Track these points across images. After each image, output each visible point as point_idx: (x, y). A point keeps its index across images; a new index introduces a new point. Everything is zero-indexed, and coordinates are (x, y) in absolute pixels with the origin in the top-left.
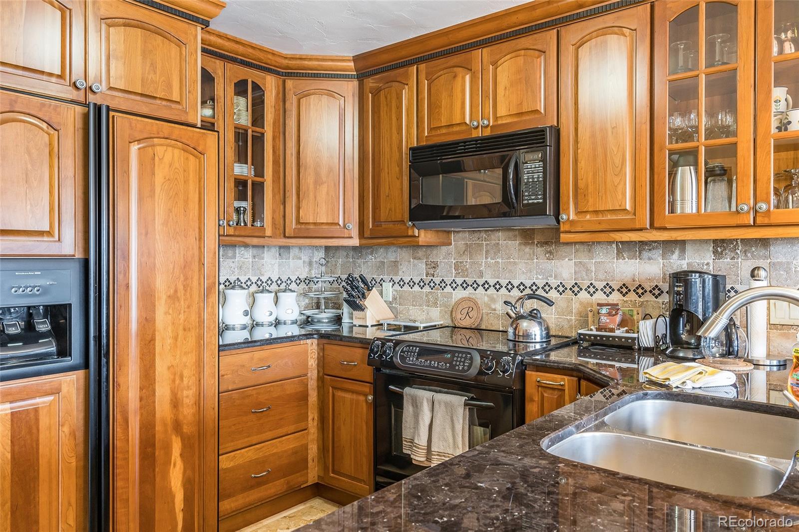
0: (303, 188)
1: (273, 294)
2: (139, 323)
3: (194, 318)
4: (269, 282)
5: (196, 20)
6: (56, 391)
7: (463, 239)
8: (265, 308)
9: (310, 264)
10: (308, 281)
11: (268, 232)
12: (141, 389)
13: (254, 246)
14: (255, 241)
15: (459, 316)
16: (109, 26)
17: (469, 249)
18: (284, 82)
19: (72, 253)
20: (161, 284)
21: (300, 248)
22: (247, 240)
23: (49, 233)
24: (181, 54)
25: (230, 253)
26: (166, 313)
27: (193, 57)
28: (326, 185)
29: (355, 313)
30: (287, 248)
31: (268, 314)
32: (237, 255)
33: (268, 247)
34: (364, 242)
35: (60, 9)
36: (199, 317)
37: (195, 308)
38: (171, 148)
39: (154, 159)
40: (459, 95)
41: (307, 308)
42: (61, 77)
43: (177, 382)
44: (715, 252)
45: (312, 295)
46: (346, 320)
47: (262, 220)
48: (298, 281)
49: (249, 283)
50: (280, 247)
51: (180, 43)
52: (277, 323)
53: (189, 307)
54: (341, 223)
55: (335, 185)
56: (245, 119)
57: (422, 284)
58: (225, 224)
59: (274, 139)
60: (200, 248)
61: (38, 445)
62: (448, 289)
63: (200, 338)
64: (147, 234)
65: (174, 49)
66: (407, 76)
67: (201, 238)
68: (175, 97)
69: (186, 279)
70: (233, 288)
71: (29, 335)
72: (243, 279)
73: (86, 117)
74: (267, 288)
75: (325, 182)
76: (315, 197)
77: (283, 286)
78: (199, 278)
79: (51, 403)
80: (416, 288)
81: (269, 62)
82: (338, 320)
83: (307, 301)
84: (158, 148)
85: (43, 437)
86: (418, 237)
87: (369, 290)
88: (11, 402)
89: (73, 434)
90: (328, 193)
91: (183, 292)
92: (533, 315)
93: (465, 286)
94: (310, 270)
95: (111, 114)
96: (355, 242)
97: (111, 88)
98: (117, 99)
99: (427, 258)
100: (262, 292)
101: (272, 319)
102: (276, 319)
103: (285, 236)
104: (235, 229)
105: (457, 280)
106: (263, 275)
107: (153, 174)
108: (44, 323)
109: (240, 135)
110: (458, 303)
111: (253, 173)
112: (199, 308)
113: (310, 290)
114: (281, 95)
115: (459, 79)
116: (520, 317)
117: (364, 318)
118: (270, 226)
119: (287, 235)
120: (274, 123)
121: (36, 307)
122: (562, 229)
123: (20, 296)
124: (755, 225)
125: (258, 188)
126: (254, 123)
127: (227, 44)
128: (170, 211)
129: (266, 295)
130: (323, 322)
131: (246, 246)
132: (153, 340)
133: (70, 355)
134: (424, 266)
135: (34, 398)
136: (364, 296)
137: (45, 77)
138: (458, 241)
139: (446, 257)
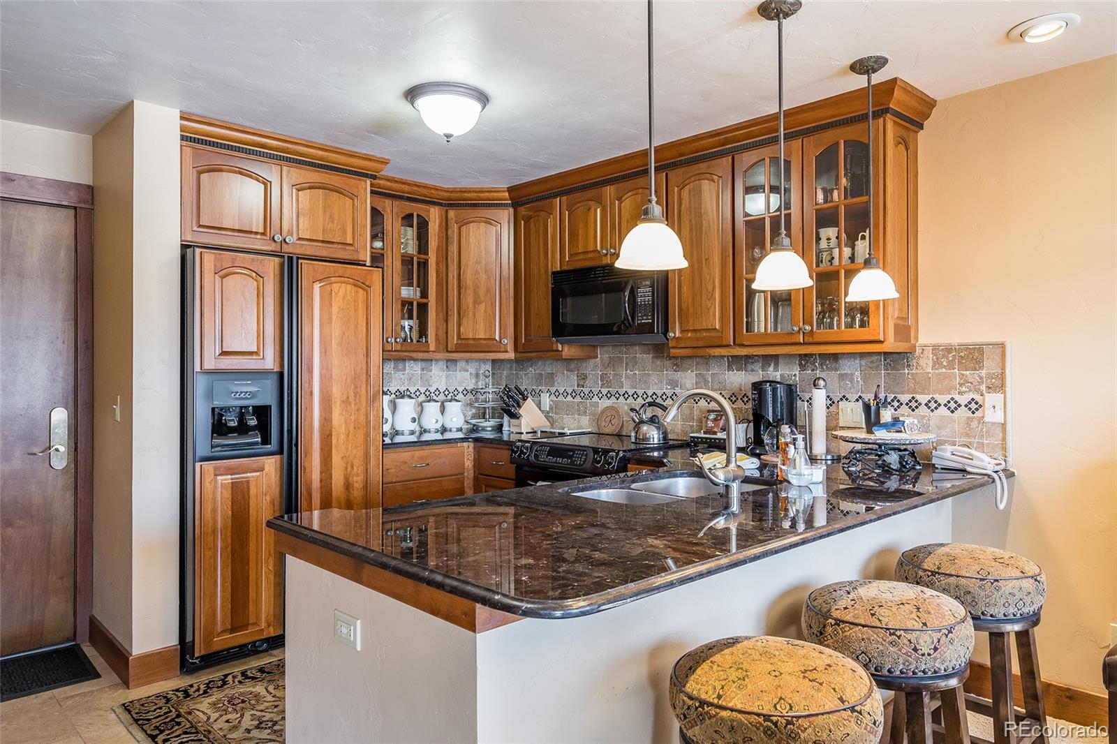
0: (464, 307)
1: (440, 404)
2: (320, 421)
3: (362, 419)
4: (437, 393)
5: (366, 176)
6: (261, 469)
7: (607, 352)
8: (432, 418)
9: (477, 375)
10: (475, 392)
11: (432, 348)
12: (321, 473)
13: (422, 360)
14: (420, 355)
15: (603, 424)
16: (298, 190)
17: (613, 363)
18: (447, 211)
19: (272, 368)
20: (337, 392)
21: (467, 361)
22: (414, 355)
23: (257, 353)
24: (353, 204)
25: (400, 366)
26: (341, 414)
27: (363, 206)
28: (483, 305)
29: (512, 421)
30: (455, 361)
31: (434, 421)
32: (407, 368)
33: (436, 360)
34: (518, 355)
35: (264, 183)
36: (367, 419)
37: (363, 411)
38: (343, 284)
39: (331, 293)
40: (593, 226)
41: (473, 417)
42: (263, 234)
43: (349, 470)
44: (800, 365)
45: (476, 405)
46: (505, 428)
47: (427, 337)
48: (465, 392)
49: (418, 393)
50: (448, 361)
51: (352, 197)
52: (444, 430)
53: (358, 410)
54: (497, 338)
55: (492, 304)
56: (412, 249)
57: (574, 394)
58: (393, 340)
59: (437, 264)
60: (367, 362)
61: (249, 507)
62: (596, 399)
63: (367, 435)
64: (326, 352)
65: (348, 202)
66: (552, 207)
67: (368, 355)
68: (349, 241)
69: (356, 387)
70: (402, 397)
71: (243, 429)
72: (412, 390)
73: (282, 265)
74: (435, 398)
75: (483, 302)
76: (475, 315)
77: (449, 397)
78: (367, 387)
79: (257, 476)
80: (569, 398)
81: (432, 196)
82: (499, 428)
83: (474, 411)
84: (334, 285)
85: (252, 502)
86: (562, 351)
87: (525, 399)
88: (231, 475)
89: (272, 502)
90: (485, 312)
91: (353, 398)
92: (653, 420)
93: (609, 396)
94: (477, 382)
95: (300, 261)
96: (511, 355)
97: (299, 239)
98: (304, 247)
99: (578, 370)
100: (429, 401)
101: (438, 426)
102: (443, 426)
103: (447, 351)
104: (402, 345)
105: (603, 390)
106: (431, 386)
107: (331, 306)
108: (253, 419)
109: (407, 261)
110: (603, 412)
111: (418, 294)
112: (367, 411)
113: (477, 400)
114: (444, 224)
115: (592, 211)
116: (642, 422)
117: (520, 426)
118: (434, 341)
119: (449, 349)
120: (437, 250)
121: (246, 407)
122: (670, 345)
123: (237, 398)
124: (804, 344)
125: (423, 308)
126: (419, 252)
127: (395, 185)
128: (344, 333)
129: (433, 404)
130: (487, 431)
131: (415, 360)
132: (330, 435)
133: (271, 444)
134: (576, 378)
135: (247, 473)
136: (520, 407)
137: (252, 236)
138: (603, 354)
139: (594, 369)
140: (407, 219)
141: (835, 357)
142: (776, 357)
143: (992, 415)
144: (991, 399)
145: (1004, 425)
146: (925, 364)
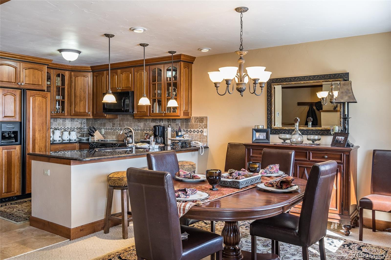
0: (76, 102)
1: (69, 132)
2: (32, 136)
3: (44, 135)
4: (68, 129)
5: (46, 65)
6: (15, 149)
7: (121, 117)
8: (66, 137)
9: (81, 123)
10: (80, 128)
11: (66, 114)
12: (32, 150)
13: (63, 118)
14: (62, 117)
15: (119, 138)
16: (25, 70)
17: (122, 120)
18: (71, 73)
19: (18, 120)
20: (37, 127)
21: (78, 119)
22: (60, 117)
23: (14, 116)
24: (42, 73)
25: (56, 120)
26: (38, 134)
27: (45, 74)
28: (82, 102)
29: (92, 137)
30: (74, 119)
31: (67, 137)
32: (58, 121)
33: (67, 118)
34: (94, 117)
35: (15, 68)
36: (46, 135)
37: (45, 133)
38: (39, 97)
39: (35, 100)
41: (80, 136)
42: (15, 82)
43: (40, 150)
44: (168, 121)
45: (81, 132)
46: (90, 140)
47: (64, 111)
48: (77, 129)
49: (61, 129)
50: (71, 119)
51: (41, 71)
52: (70, 140)
53: (43, 133)
54: (87, 112)
55: (85, 102)
56: (59, 84)
57: (111, 129)
58: (53, 112)
59: (68, 88)
60: (46, 119)
61: (12, 159)
62: (117, 131)
63: (46, 140)
64: (34, 116)
65: (40, 72)
66: (103, 74)
67: (46, 117)
68: (40, 84)
69: (43, 126)
70: (56, 130)
71: (10, 138)
72: (60, 127)
73: (21, 92)
74: (67, 130)
75: (83, 101)
76: (80, 105)
77: (72, 130)
78: (46, 126)
79: (14, 150)
80: (110, 130)
81: (66, 68)
82: (88, 140)
83: (80, 134)
84: (36, 97)
85: (13, 157)
86: (106, 116)
87: (96, 131)
88: (7, 150)
89: (18, 158)
90: (83, 104)
91: (42, 129)
92: (130, 136)
94: (81, 125)
95: (26, 91)
96: (91, 117)
97: (25, 84)
98: (27, 86)
99: (112, 122)
100: (65, 131)
101: (68, 139)
102: (70, 139)
103: (71, 116)
104: (56, 114)
105: (119, 128)
106: (66, 126)
107: (35, 103)
108: (13, 135)
109: (58, 88)
110: (119, 134)
111: (62, 98)
112: (46, 133)
113: (81, 131)
114: (70, 76)
116: (128, 137)
117: (94, 139)
119: (72, 115)
120: (68, 85)
121: (10, 132)
122: (134, 115)
123: (8, 129)
124: (164, 116)
125: (63, 103)
126: (62, 85)
127: (54, 65)
128: (39, 111)
129: (66, 132)
130: (84, 140)
131: (60, 118)
132: (35, 140)
133: (18, 142)
134: (112, 124)
135: (11, 149)
136: (94, 133)
137: (12, 83)
138: (119, 117)
139: (117, 122)
140: (58, 75)
141: (175, 119)
142: (163, 119)
143: (205, 134)
144: (205, 130)
145: (207, 136)
146: (193, 121)
